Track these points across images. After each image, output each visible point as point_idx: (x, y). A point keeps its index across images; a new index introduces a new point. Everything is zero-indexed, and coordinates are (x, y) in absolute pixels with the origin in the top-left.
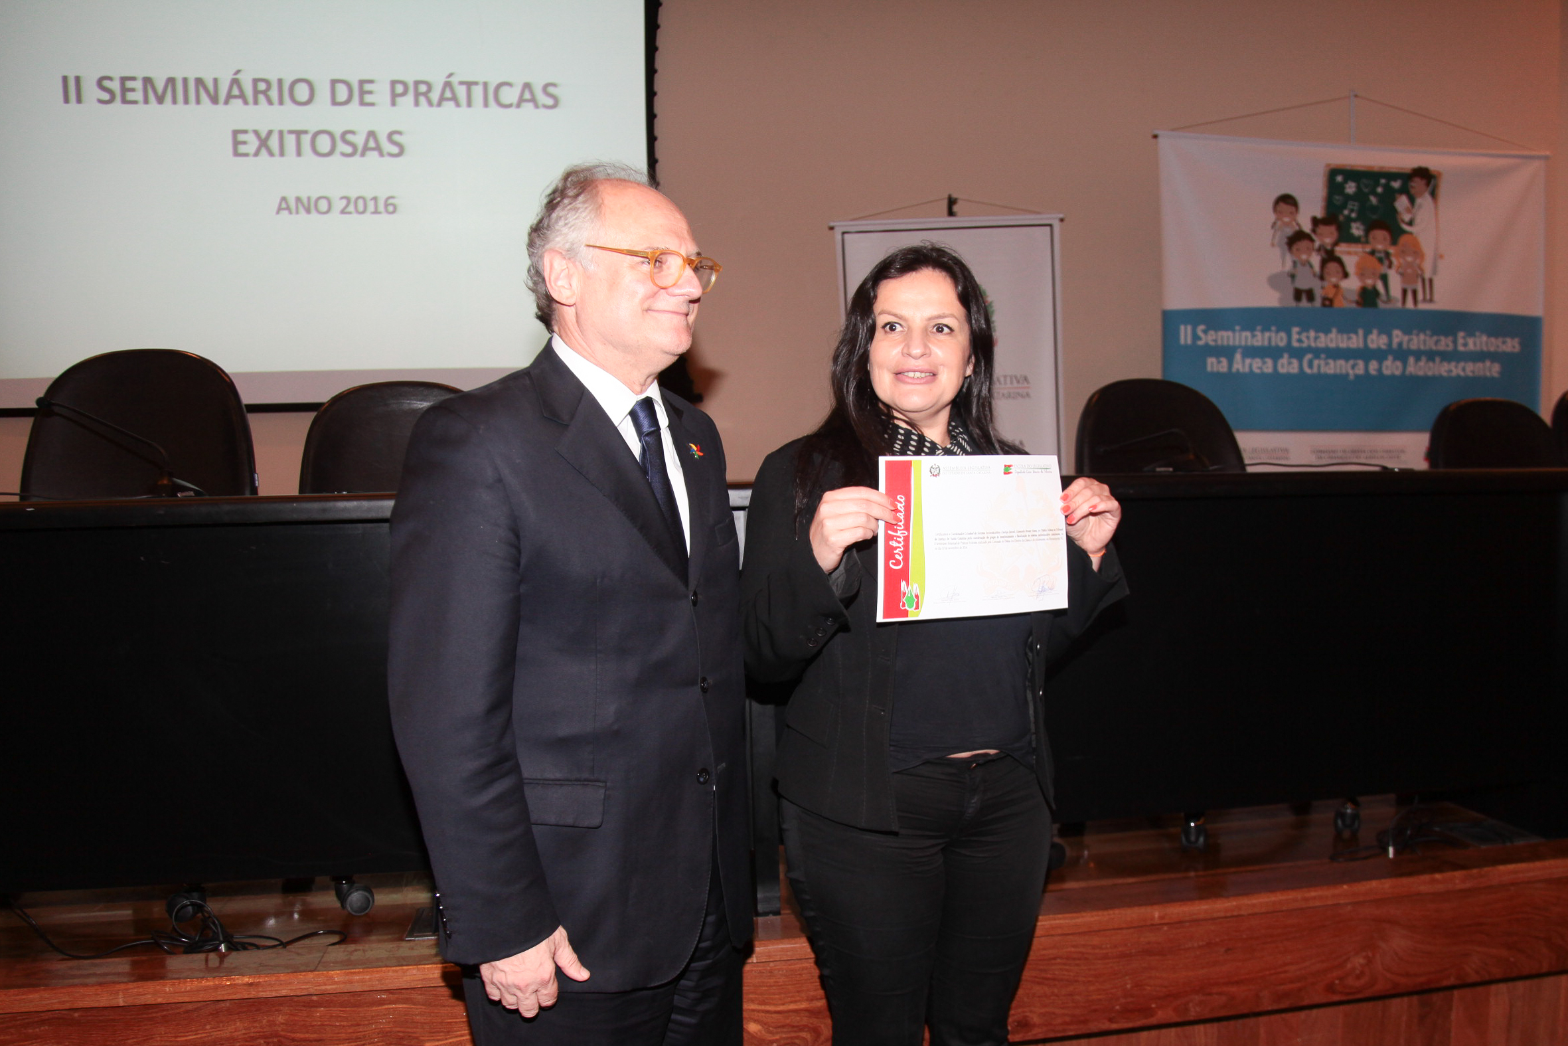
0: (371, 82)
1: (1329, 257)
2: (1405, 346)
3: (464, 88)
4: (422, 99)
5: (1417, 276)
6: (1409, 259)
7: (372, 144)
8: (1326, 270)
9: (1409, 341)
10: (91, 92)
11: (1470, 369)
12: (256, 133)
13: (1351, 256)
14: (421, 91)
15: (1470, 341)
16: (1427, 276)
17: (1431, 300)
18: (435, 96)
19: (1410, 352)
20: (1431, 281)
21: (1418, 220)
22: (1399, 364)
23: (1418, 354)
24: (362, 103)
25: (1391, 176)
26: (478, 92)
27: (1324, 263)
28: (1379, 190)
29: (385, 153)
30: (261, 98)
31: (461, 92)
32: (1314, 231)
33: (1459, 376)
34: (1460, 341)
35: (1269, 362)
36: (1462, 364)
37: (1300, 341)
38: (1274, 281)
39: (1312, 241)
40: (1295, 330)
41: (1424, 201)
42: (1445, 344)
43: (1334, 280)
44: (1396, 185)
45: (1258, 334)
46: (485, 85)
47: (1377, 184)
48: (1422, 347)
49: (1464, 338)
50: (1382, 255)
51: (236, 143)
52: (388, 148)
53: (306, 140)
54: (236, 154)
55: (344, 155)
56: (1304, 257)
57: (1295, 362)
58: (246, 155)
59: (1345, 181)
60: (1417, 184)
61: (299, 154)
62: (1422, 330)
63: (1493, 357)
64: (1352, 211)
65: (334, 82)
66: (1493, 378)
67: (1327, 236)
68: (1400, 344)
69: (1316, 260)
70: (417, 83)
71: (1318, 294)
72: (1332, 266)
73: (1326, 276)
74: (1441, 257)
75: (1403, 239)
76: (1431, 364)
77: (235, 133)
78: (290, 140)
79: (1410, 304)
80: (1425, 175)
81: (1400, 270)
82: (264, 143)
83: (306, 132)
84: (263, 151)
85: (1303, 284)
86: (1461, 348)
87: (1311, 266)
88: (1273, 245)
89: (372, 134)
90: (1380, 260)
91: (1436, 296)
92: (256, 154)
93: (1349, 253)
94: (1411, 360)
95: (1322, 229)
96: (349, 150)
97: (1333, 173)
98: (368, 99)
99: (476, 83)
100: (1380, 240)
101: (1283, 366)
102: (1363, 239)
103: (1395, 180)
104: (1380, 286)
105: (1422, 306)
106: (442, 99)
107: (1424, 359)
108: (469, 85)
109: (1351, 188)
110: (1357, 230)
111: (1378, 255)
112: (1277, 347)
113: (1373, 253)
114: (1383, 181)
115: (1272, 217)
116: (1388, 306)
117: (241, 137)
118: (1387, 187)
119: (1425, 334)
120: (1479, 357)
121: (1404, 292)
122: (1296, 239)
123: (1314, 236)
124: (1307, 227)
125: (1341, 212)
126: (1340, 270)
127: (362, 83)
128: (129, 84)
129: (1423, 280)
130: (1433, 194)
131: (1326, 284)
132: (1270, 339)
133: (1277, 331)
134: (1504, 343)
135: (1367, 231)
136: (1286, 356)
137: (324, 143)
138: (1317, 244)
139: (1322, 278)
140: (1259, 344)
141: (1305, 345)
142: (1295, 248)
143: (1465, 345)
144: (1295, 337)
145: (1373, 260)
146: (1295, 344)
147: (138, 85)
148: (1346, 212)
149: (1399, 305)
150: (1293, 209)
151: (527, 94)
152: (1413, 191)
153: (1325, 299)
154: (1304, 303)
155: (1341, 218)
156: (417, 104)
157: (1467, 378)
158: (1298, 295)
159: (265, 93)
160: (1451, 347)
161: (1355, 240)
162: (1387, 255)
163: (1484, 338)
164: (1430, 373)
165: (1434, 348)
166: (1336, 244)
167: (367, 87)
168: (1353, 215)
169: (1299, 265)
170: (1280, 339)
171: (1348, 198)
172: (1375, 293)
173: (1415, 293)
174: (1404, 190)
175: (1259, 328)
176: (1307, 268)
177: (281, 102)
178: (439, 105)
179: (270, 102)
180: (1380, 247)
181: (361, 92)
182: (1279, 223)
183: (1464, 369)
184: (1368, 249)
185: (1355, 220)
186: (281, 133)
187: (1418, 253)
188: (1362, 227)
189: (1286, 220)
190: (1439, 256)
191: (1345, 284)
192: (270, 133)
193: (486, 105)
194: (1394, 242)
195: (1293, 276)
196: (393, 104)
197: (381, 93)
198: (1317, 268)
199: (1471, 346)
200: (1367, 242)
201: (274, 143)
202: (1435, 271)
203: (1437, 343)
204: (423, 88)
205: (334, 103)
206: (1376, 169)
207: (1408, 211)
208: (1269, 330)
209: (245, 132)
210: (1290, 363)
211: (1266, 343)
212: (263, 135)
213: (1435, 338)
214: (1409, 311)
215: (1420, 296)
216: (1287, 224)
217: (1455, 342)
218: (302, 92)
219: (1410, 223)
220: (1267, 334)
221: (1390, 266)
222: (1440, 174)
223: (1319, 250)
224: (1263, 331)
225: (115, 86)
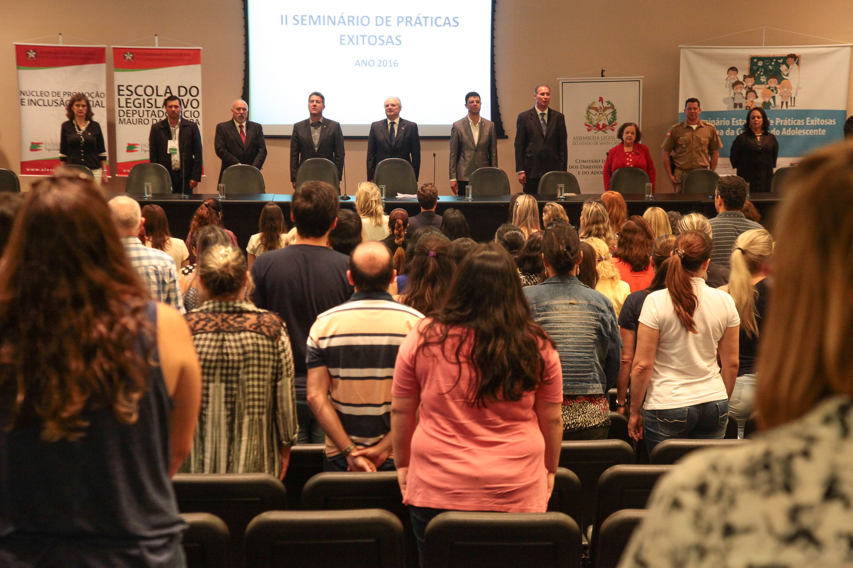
0: (390, 17)
1: (750, 90)
2: (781, 124)
3: (424, 19)
4: (408, 23)
5: (789, 96)
6: (785, 90)
7: (390, 40)
8: (748, 96)
9: (783, 122)
10: (291, 20)
11: (811, 132)
12: (348, 36)
13: (759, 90)
14: (408, 20)
15: (812, 121)
16: (793, 96)
17: (794, 106)
18: (413, 22)
19: (783, 126)
20: (794, 98)
21: (790, 75)
22: (778, 131)
23: (787, 127)
24: (387, 25)
25: (778, 58)
26: (429, 20)
27: (747, 93)
28: (773, 63)
29: (394, 44)
30: (351, 23)
31: (423, 21)
32: (744, 81)
33: (806, 135)
34: (808, 121)
35: (722, 131)
36: (808, 130)
37: (735, 123)
38: (725, 101)
39: (743, 84)
40: (733, 119)
41: (794, 66)
42: (800, 122)
43: (751, 99)
44: (781, 61)
45: (718, 121)
46: (432, 18)
47: (773, 62)
48: (789, 124)
49: (809, 120)
50: (774, 88)
51: (341, 40)
52: (395, 42)
53: (366, 39)
54: (341, 44)
55: (380, 44)
56: (739, 91)
57: (733, 131)
58: (345, 44)
59: (758, 61)
60: (790, 60)
61: (363, 44)
62: (789, 117)
63: (823, 127)
64: (761, 72)
65: (377, 17)
66: (822, 135)
67: (750, 82)
68: (779, 124)
69: (744, 92)
70: (407, 17)
71: (744, 105)
72: (751, 94)
73: (748, 97)
74: (800, 88)
75: (783, 82)
76: (793, 130)
77: (341, 36)
78: (360, 39)
79: (784, 107)
80: (794, 57)
81: (781, 94)
82: (351, 40)
83: (366, 36)
84: (351, 42)
85: (737, 101)
86: (808, 124)
87: (742, 94)
88: (726, 87)
89: (390, 37)
90: (772, 91)
91: (795, 105)
92: (348, 44)
93: (758, 88)
94: (784, 129)
95: (748, 79)
96: (381, 43)
97: (752, 59)
98: (389, 23)
99: (428, 17)
100: (773, 83)
101: (728, 132)
102: (765, 83)
103: (780, 60)
104: (772, 101)
105: (789, 108)
106: (416, 23)
107: (790, 129)
108: (426, 18)
109: (760, 63)
110: (763, 79)
111: (771, 89)
112: (726, 125)
113: (769, 88)
114: (774, 60)
115: (727, 76)
116: (774, 109)
117: (343, 38)
118: (777, 63)
119: (791, 119)
120: (817, 127)
121: (782, 103)
122: (737, 83)
123: (744, 82)
124: (741, 79)
125: (757, 73)
126: (754, 95)
127: (387, 17)
128: (304, 18)
129: (791, 98)
130: (797, 64)
131: (747, 101)
132: (723, 123)
133: (726, 120)
134: (828, 121)
135: (767, 80)
136: (729, 129)
137: (372, 40)
138: (745, 86)
139: (746, 98)
140: (719, 125)
141: (737, 125)
142: (735, 87)
143: (810, 123)
144: (733, 122)
145: (770, 91)
146: (733, 124)
147: (307, 18)
148: (758, 72)
149: (780, 108)
150: (736, 72)
151: (447, 22)
152: (788, 63)
153: (747, 107)
154: (738, 109)
155: (756, 75)
156: (407, 25)
157: (810, 135)
158: (735, 105)
159: (352, 21)
160: (803, 123)
161: (762, 83)
162: (776, 88)
163: (819, 120)
164: (793, 134)
165: (795, 124)
166: (753, 85)
167: (388, 19)
168: (762, 73)
169: (736, 94)
170: (727, 123)
171: (759, 67)
172: (769, 103)
173: (787, 103)
174: (784, 63)
175: (718, 119)
176: (740, 95)
177: (358, 25)
178: (415, 25)
179: (354, 25)
180: (773, 85)
181: (387, 21)
182: (729, 78)
183: (808, 132)
184: (767, 87)
185: (762, 75)
186: (357, 36)
187: (789, 87)
188: (766, 78)
189: (732, 77)
190: (798, 88)
191: (756, 101)
192: (353, 36)
193: (432, 25)
194: (779, 83)
195: (734, 98)
196: (398, 25)
197: (393, 21)
198: (744, 95)
199: (812, 123)
200: (767, 84)
201: (354, 40)
202: (797, 94)
203: (796, 122)
204: (409, 19)
205: (377, 25)
206: (771, 56)
207: (786, 70)
208: (723, 119)
209: (344, 36)
210: (731, 132)
211: (721, 125)
212: (351, 37)
213: (796, 120)
214: (784, 110)
215: (789, 104)
216: (732, 79)
217: (805, 122)
218: (365, 21)
219: (787, 75)
220: (721, 121)
221: (776, 93)
222: (800, 56)
223: (746, 88)
224: (719, 120)
225: (299, 18)
